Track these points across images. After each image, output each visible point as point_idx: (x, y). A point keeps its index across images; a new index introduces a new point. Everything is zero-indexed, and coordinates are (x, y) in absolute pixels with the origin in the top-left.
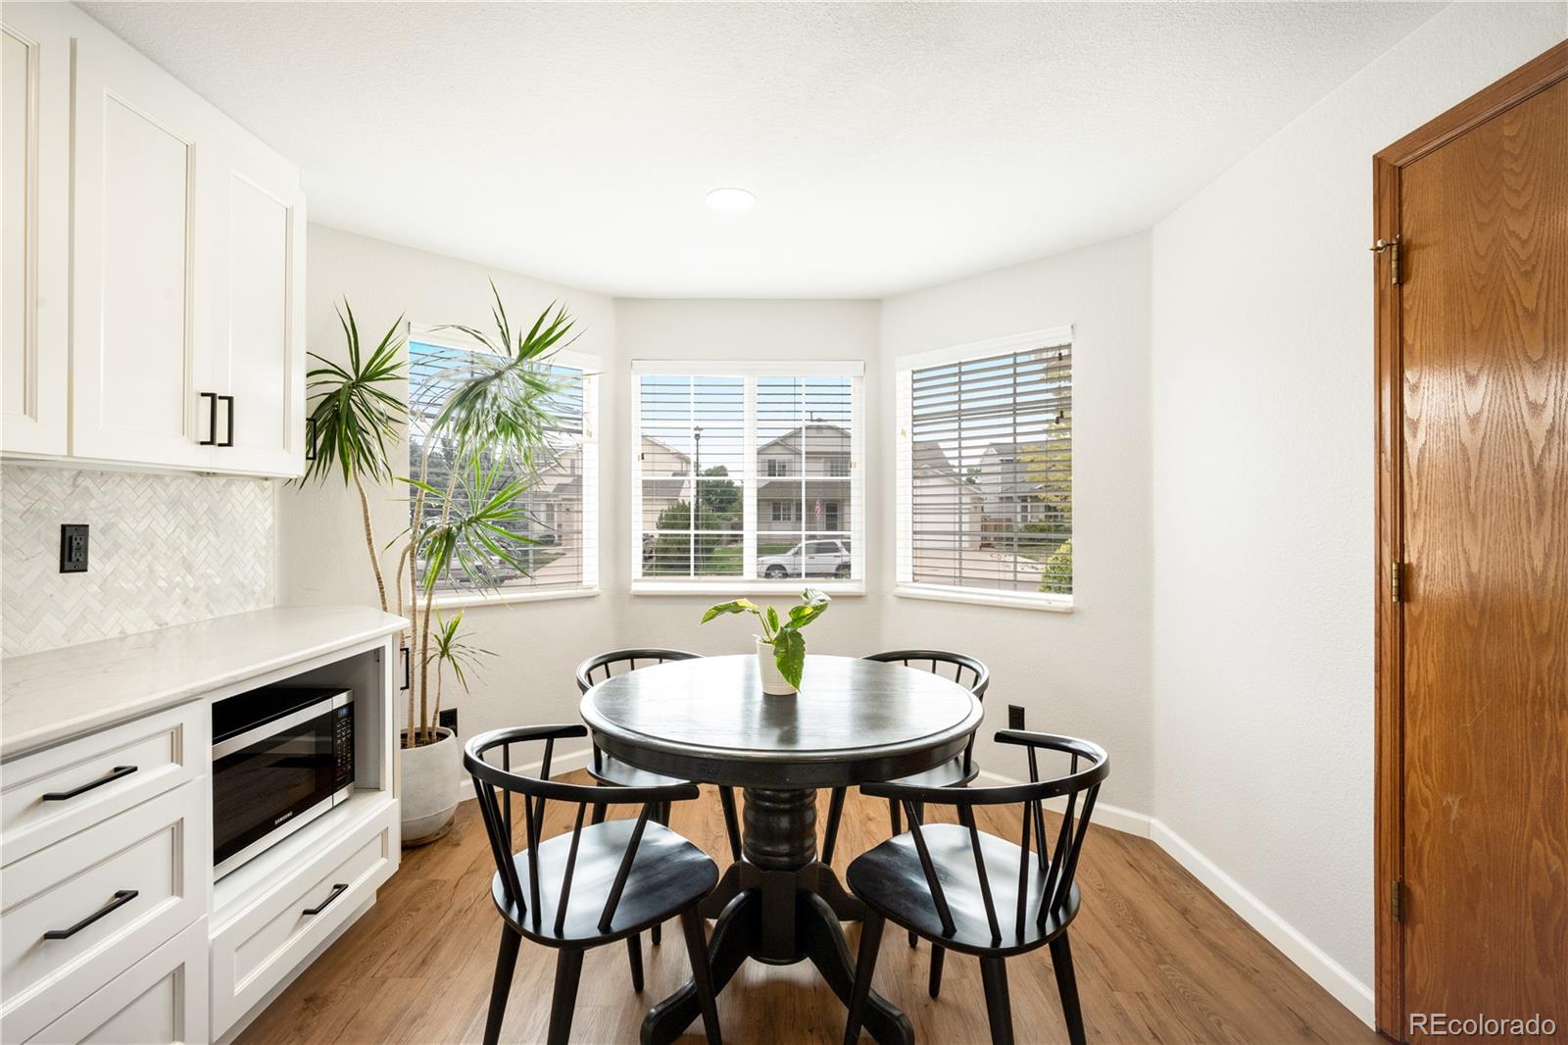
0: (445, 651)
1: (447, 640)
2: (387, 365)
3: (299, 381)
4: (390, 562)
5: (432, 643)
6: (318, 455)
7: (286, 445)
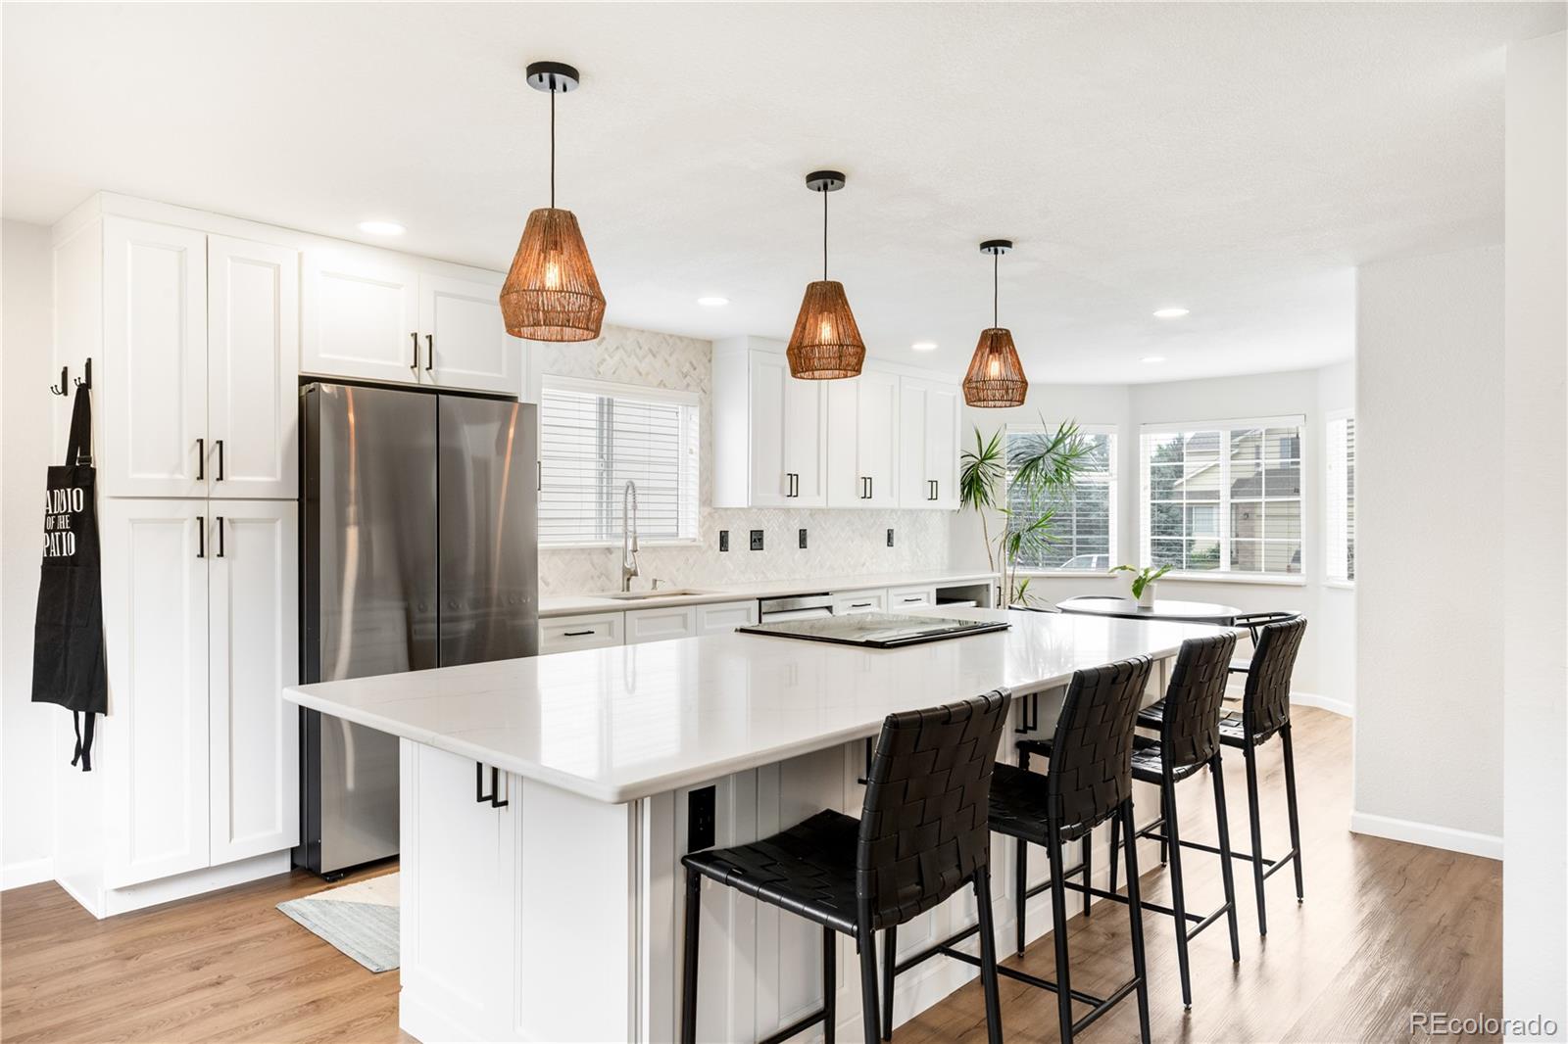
0: (1021, 596)
1: (1022, 591)
2: (994, 452)
3: (959, 462)
4: (995, 547)
5: (1015, 592)
6: (965, 499)
7: (954, 496)
